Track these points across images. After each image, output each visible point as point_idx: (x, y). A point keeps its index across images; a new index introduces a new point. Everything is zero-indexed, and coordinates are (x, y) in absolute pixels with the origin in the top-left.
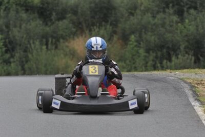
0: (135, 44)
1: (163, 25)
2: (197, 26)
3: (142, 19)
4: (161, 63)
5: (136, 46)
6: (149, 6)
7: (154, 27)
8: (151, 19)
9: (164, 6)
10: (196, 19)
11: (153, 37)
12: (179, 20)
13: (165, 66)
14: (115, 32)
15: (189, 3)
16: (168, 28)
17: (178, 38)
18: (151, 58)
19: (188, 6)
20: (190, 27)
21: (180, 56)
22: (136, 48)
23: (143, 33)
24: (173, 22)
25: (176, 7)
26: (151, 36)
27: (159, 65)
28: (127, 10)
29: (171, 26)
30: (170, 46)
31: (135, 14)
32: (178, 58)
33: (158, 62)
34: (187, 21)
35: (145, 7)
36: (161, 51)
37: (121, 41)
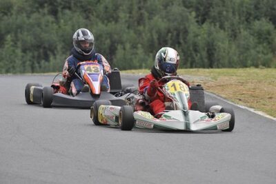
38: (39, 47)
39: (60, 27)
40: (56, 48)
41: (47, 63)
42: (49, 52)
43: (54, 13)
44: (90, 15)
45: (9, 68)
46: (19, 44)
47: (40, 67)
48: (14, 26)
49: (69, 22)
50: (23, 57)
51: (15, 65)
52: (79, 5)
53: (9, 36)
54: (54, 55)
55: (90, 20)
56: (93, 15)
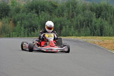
0: (20, 25)
1: (31, 17)
2: (45, 18)
3: (22, 15)
4: (30, 33)
5: (20, 26)
6: (24, 10)
7: (27, 18)
8: (25, 15)
9: (30, 9)
10: (44, 15)
11: (27, 22)
12: (37, 15)
13: (32, 34)
14: (10, 20)
15: (41, 9)
16: (33, 18)
17: (37, 23)
18: (26, 31)
19: (41, 10)
20: (42, 18)
21: (38, 30)
22: (20, 27)
23: (23, 21)
24: (35, 16)
25: (36, 10)
26: (26, 22)
27: (30, 34)
28: (15, 11)
29: (34, 18)
30: (34, 26)
31: (19, 13)
32: (37, 31)
33: (29, 33)
34: (40, 16)
35: (23, 10)
36: (30, 28)
37: (13, 24)
38: (31, 26)
39: (39, 18)
40: (38, 27)
41: (34, 33)
42: (35, 29)
43: (37, 12)
44: (52, 14)
45: (18, 35)
46: (23, 25)
47: (31, 35)
48: (21, 18)
49: (43, 17)
50: (24, 30)
51: (21, 34)
52: (47, 9)
53: (19, 22)
54: (37, 30)
55: (52, 16)
56: (53, 14)
